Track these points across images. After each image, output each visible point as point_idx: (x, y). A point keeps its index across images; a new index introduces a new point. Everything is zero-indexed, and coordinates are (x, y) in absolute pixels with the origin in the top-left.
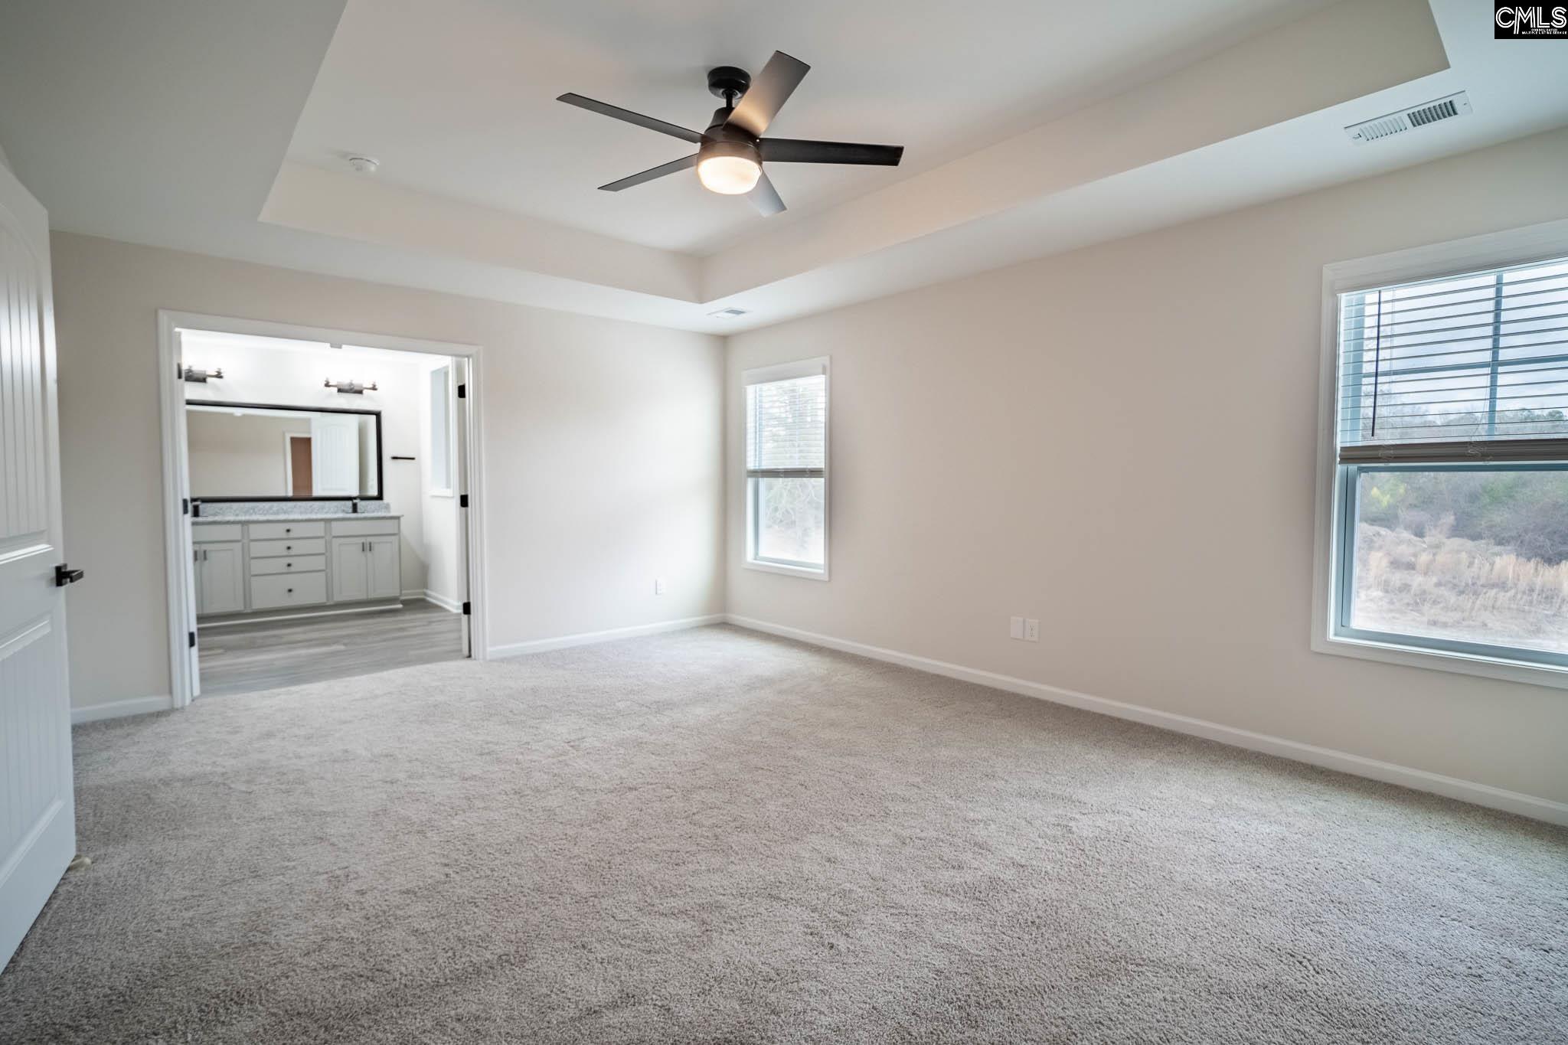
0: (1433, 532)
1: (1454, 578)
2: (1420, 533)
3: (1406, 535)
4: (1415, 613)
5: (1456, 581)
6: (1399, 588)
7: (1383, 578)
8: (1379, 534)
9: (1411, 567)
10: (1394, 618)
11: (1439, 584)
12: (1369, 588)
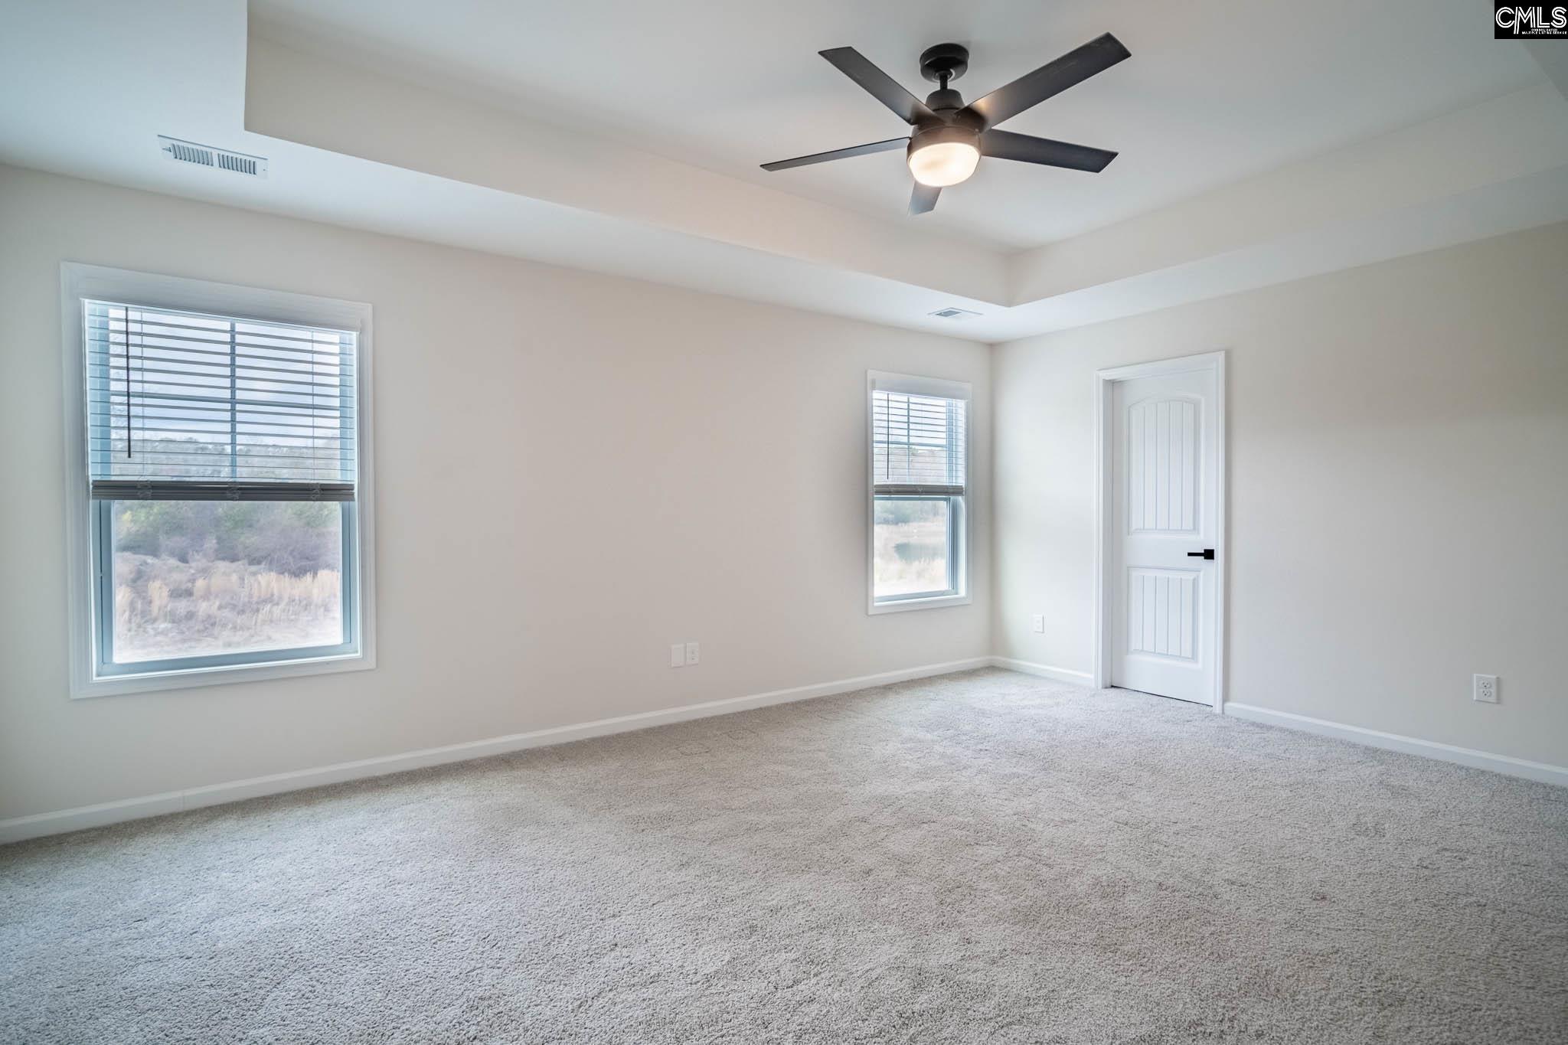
0: (197, 557)
1: (232, 598)
2: (184, 559)
3: (173, 562)
4: (209, 639)
5: (233, 602)
6: (186, 616)
7: (169, 608)
8: (146, 563)
9: (189, 593)
10: (191, 647)
11: (220, 608)
12: (155, 620)
